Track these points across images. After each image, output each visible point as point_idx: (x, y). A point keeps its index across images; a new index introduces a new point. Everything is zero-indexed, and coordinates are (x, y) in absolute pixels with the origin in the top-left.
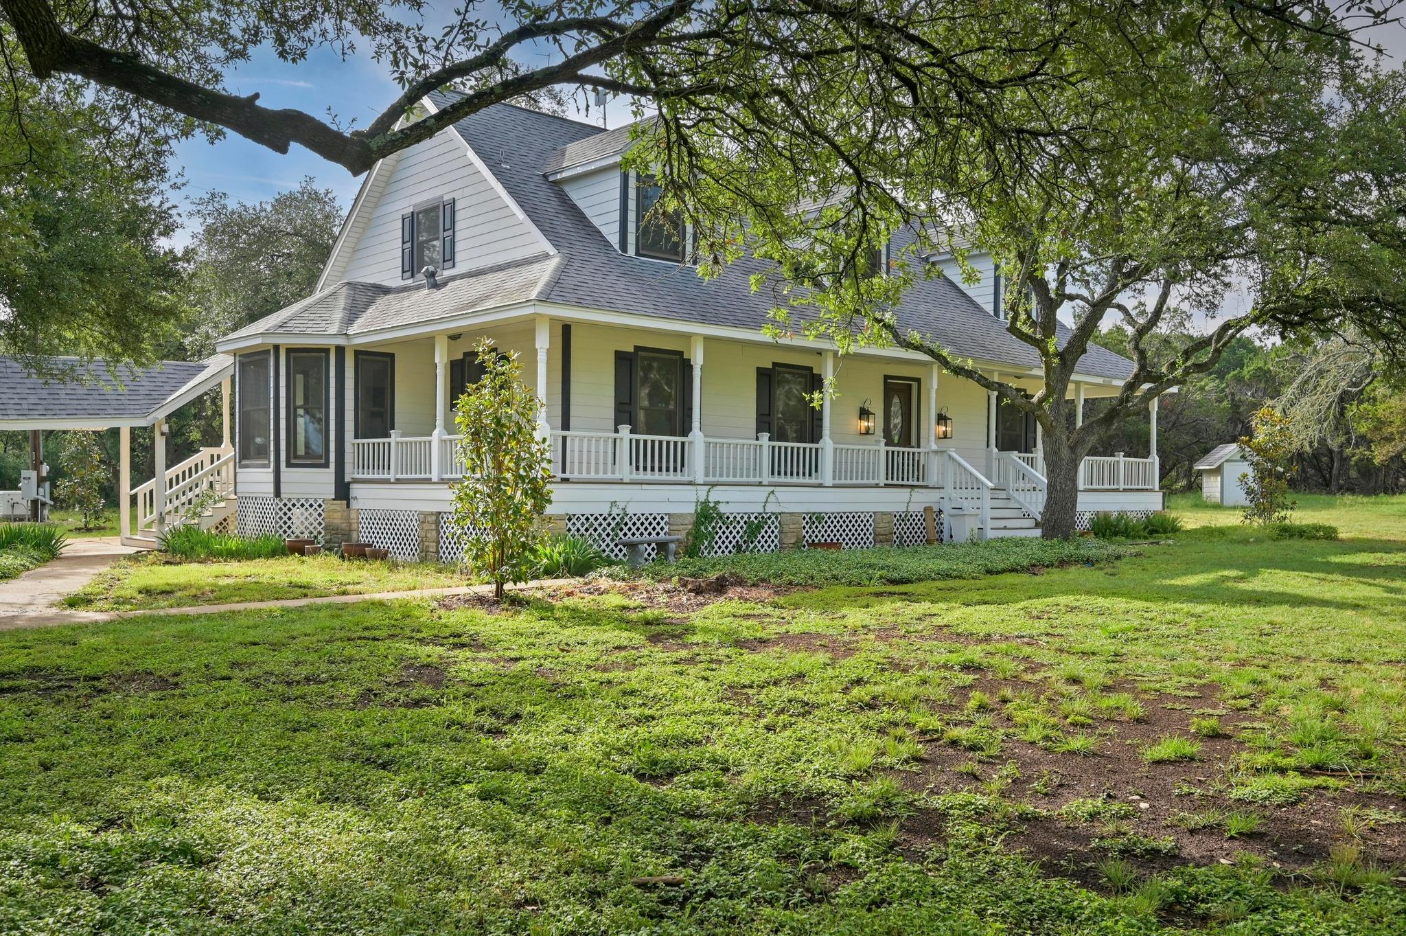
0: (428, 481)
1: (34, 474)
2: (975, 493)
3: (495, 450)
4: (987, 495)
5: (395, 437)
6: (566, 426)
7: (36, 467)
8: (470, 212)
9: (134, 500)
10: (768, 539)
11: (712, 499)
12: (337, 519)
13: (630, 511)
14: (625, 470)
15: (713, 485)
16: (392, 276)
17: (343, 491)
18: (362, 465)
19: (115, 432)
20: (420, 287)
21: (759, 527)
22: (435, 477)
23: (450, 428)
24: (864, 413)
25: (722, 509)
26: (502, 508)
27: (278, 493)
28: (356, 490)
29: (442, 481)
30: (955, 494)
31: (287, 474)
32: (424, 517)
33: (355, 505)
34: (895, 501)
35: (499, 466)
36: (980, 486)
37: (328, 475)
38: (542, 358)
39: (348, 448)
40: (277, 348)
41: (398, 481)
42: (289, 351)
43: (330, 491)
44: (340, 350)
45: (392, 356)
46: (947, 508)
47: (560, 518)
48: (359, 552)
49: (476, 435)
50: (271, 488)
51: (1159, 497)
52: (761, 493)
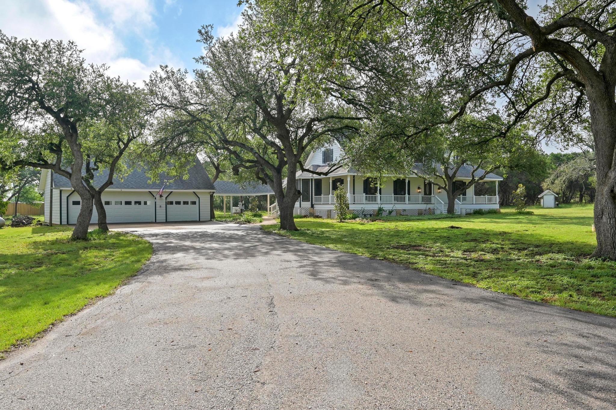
0: (329, 204)
1: (241, 203)
2: (441, 205)
3: (340, 199)
4: (443, 206)
5: (322, 196)
6: (354, 194)
7: (242, 202)
8: (336, 152)
9: (270, 208)
10: (394, 214)
11: (382, 206)
12: (311, 211)
13: (365, 209)
14: (364, 202)
15: (382, 204)
16: (321, 163)
17: (312, 206)
18: (316, 201)
19: (267, 196)
20: (326, 166)
21: (391, 212)
22: (330, 203)
23: (333, 194)
24: (419, 188)
25: (384, 208)
26: (341, 208)
27: (300, 206)
28: (315, 206)
29: (331, 204)
30: (437, 205)
31: (302, 203)
32: (328, 211)
33: (315, 209)
34: (423, 207)
35: (341, 202)
36: (441, 203)
37: (310, 203)
38: (349, 182)
39: (313, 198)
40: (300, 179)
41: (323, 204)
42: (302, 180)
43: (310, 206)
44: (312, 179)
45: (321, 180)
46: (435, 208)
47: (352, 210)
48: (317, 217)
49: (337, 197)
50: (299, 206)
51: (498, 205)
52: (392, 206)
